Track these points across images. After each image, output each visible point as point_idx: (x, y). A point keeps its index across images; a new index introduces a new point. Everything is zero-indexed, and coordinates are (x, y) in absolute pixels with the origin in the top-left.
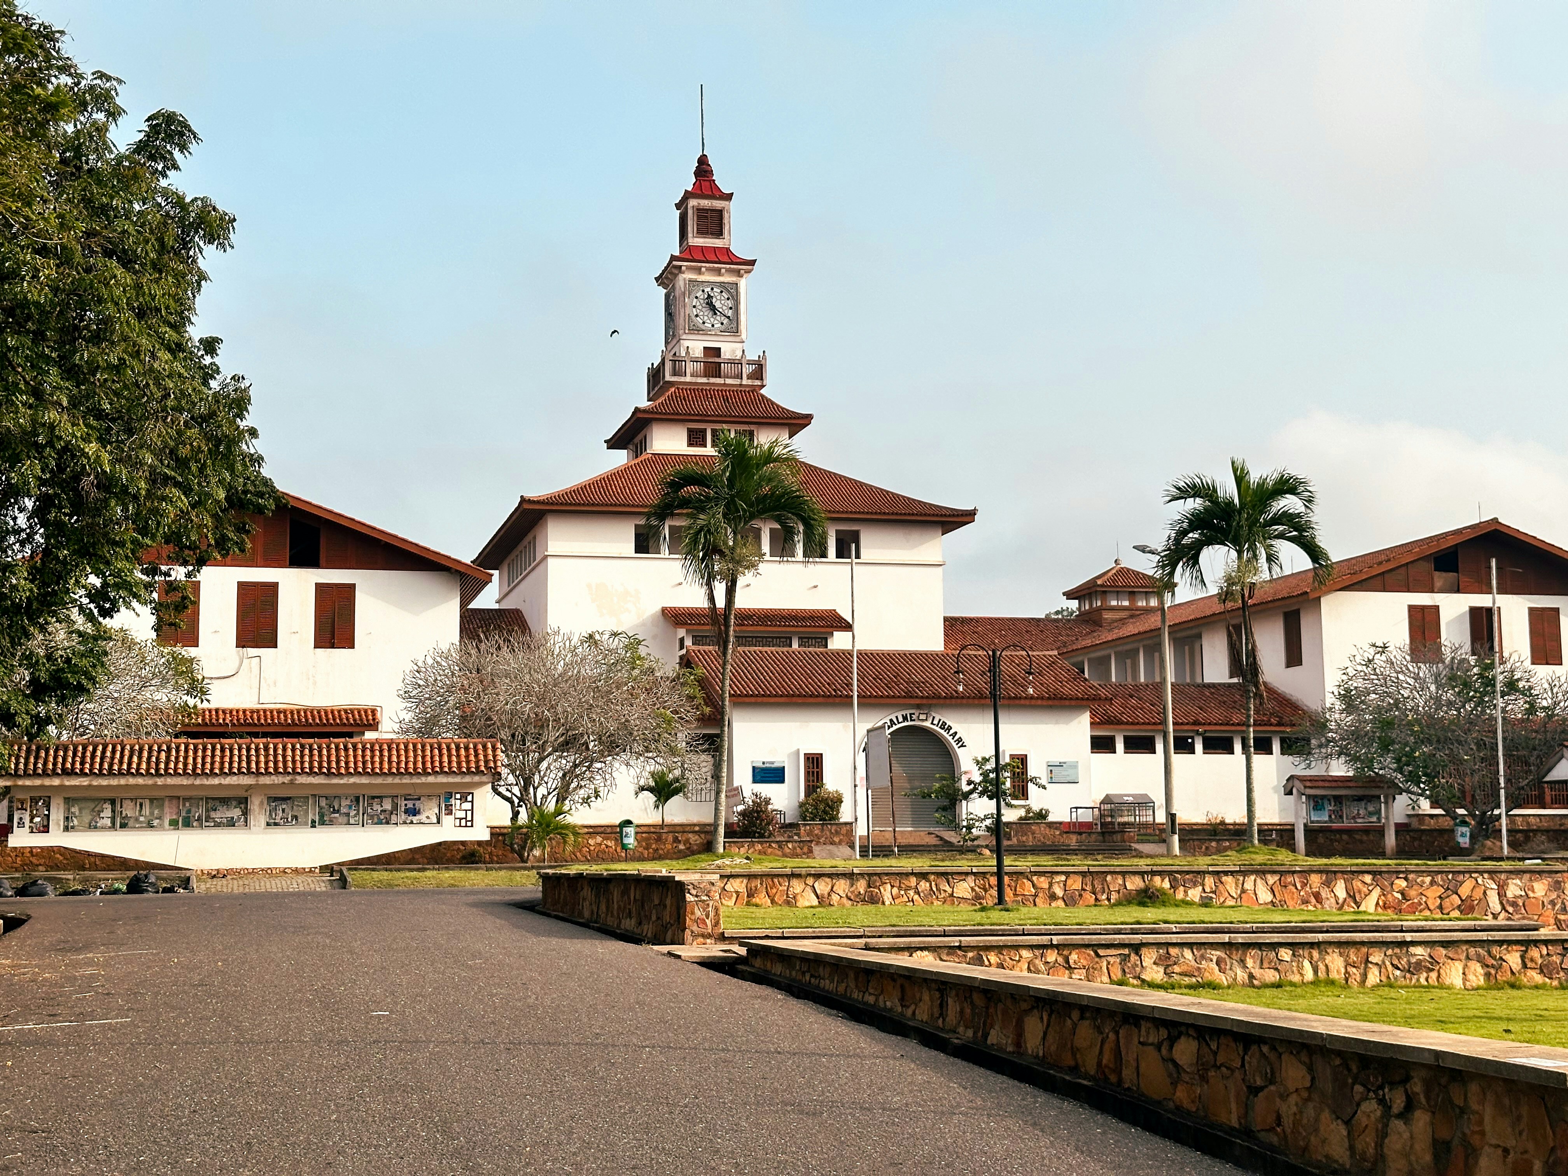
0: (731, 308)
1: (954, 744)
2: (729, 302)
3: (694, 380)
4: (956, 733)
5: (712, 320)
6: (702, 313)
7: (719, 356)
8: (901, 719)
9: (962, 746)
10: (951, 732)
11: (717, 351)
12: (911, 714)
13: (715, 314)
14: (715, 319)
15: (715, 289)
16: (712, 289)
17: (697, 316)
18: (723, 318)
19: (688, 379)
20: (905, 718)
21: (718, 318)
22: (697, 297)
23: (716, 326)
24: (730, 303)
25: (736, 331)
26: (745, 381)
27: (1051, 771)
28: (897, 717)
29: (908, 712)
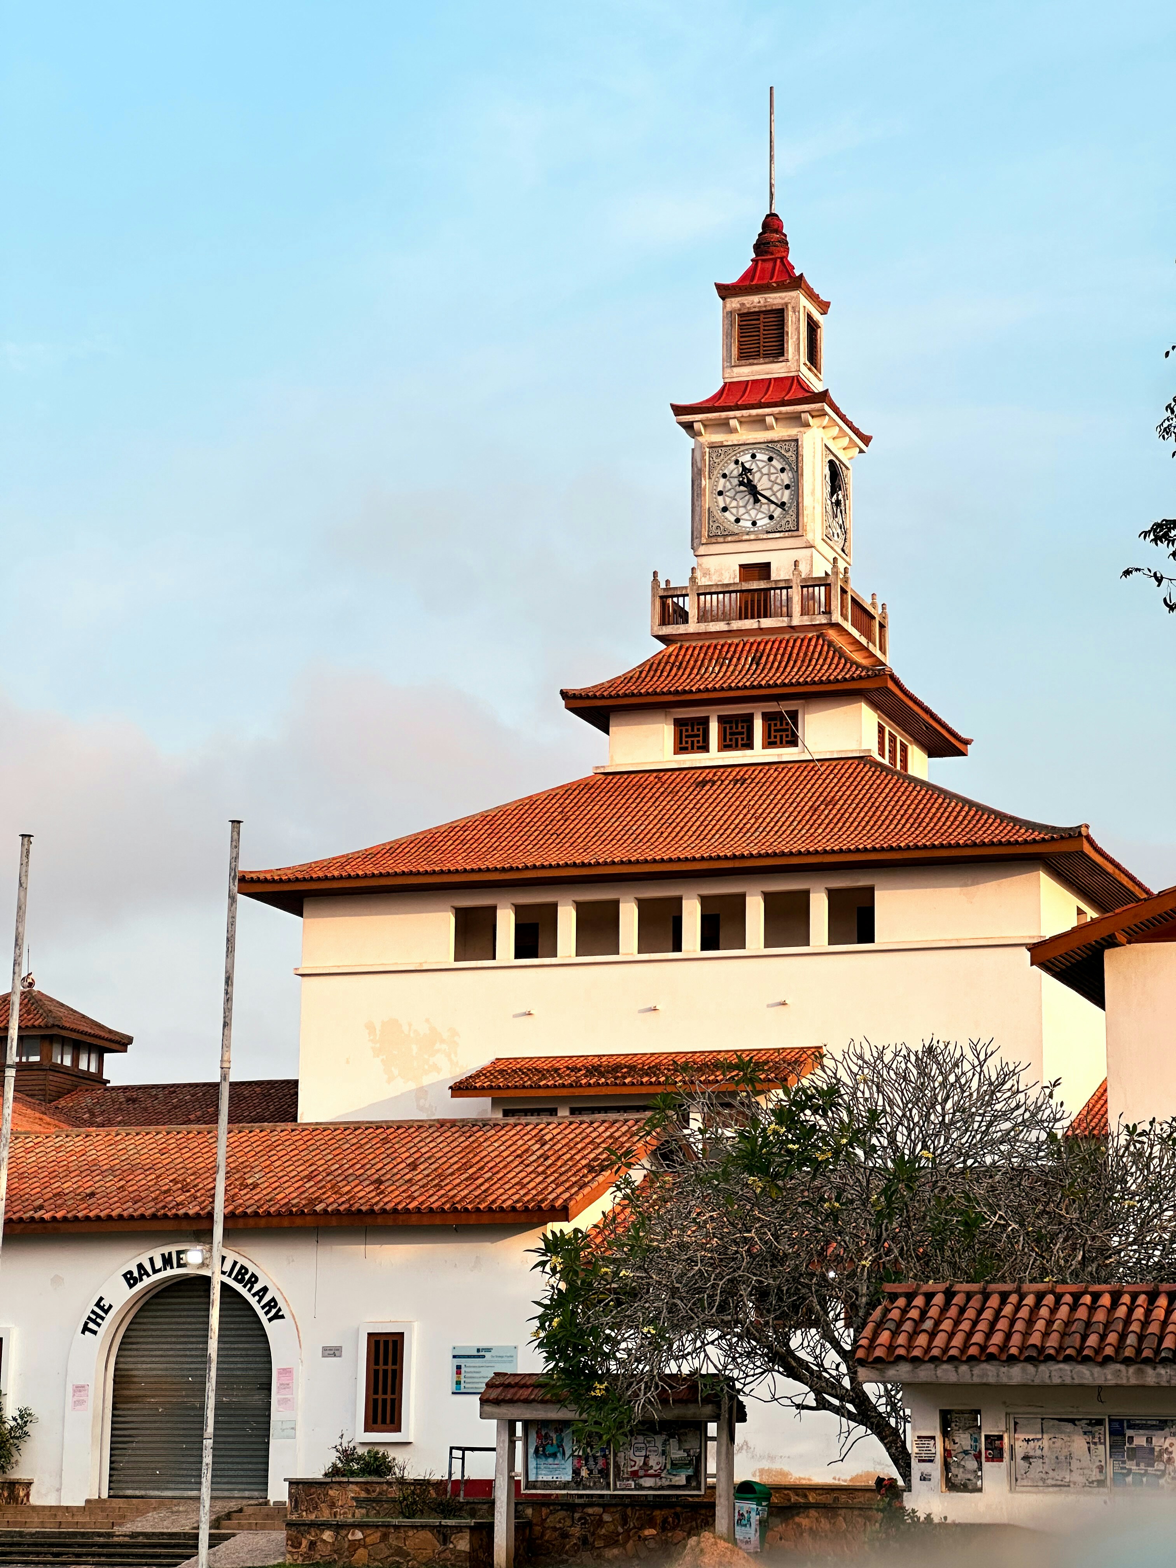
0: (787, 487)
1: (261, 1313)
2: (784, 476)
3: (703, 627)
4: (265, 1290)
5: (753, 513)
6: (734, 503)
7: (767, 576)
8: (159, 1264)
9: (277, 1316)
10: (257, 1287)
11: (764, 570)
12: (179, 1253)
13: (757, 501)
14: (759, 511)
15: (759, 456)
16: (753, 456)
17: (725, 509)
18: (773, 507)
19: (692, 627)
20: (167, 1261)
21: (765, 507)
22: (724, 476)
23: (759, 523)
24: (786, 478)
25: (795, 529)
26: (796, 621)
27: (459, 1368)
28: (151, 1260)
29: (173, 1249)
